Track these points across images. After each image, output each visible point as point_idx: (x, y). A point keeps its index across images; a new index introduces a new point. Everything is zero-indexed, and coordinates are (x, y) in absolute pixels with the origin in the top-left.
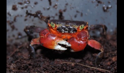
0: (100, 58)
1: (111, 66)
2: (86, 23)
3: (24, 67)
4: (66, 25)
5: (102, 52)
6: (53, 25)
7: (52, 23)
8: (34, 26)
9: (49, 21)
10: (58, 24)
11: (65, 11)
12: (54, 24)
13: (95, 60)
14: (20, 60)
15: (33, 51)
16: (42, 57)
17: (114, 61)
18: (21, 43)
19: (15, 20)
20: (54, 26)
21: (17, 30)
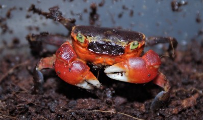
0: (161, 101)
1: (180, 116)
2: (142, 36)
3: (21, 109)
4: (104, 40)
5: (166, 92)
6: (81, 38)
7: (79, 34)
8: (47, 33)
9: (73, 28)
10: (90, 36)
11: (101, 5)
12: (84, 38)
13: (151, 103)
14: (14, 95)
15: (41, 80)
16: (54, 89)
17: (185, 106)
18: (17, 59)
19: (9, 15)
20: (83, 41)
21: (11, 32)
